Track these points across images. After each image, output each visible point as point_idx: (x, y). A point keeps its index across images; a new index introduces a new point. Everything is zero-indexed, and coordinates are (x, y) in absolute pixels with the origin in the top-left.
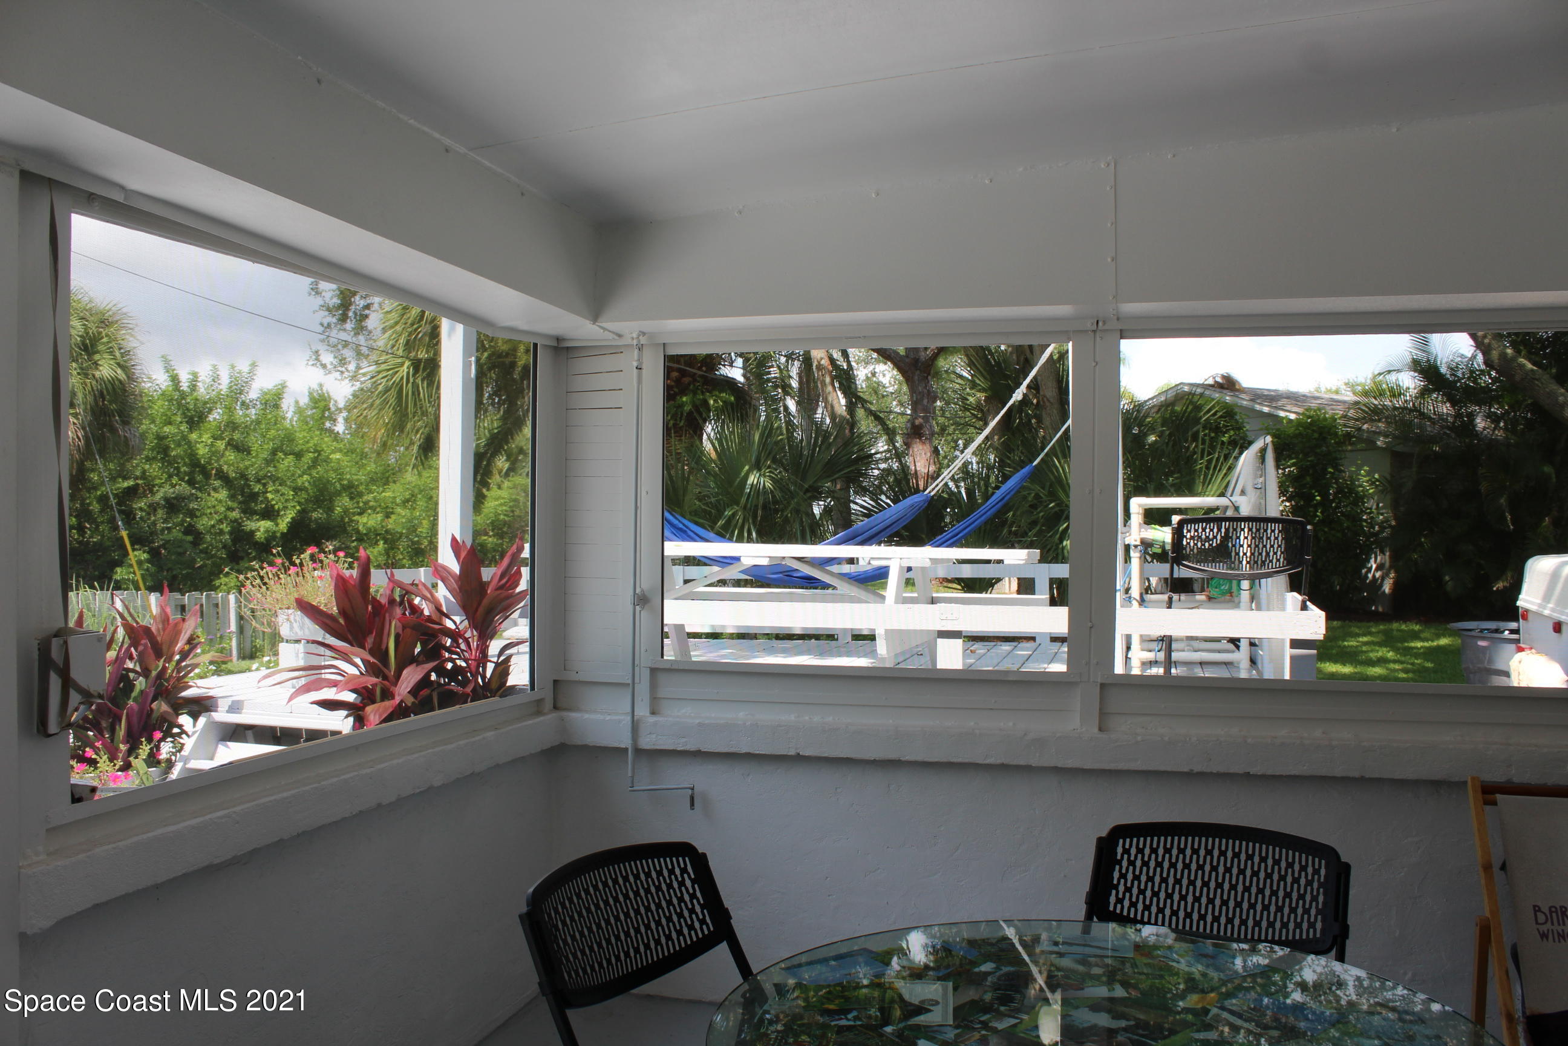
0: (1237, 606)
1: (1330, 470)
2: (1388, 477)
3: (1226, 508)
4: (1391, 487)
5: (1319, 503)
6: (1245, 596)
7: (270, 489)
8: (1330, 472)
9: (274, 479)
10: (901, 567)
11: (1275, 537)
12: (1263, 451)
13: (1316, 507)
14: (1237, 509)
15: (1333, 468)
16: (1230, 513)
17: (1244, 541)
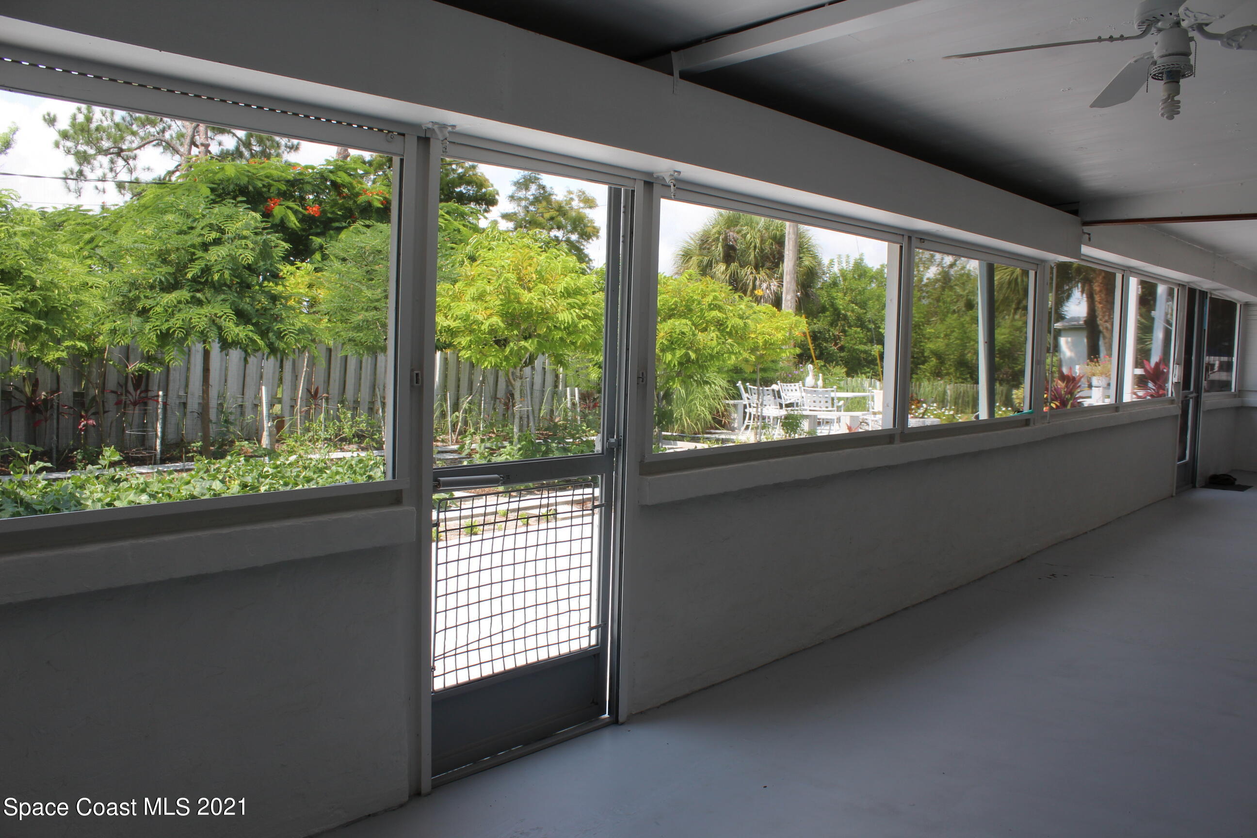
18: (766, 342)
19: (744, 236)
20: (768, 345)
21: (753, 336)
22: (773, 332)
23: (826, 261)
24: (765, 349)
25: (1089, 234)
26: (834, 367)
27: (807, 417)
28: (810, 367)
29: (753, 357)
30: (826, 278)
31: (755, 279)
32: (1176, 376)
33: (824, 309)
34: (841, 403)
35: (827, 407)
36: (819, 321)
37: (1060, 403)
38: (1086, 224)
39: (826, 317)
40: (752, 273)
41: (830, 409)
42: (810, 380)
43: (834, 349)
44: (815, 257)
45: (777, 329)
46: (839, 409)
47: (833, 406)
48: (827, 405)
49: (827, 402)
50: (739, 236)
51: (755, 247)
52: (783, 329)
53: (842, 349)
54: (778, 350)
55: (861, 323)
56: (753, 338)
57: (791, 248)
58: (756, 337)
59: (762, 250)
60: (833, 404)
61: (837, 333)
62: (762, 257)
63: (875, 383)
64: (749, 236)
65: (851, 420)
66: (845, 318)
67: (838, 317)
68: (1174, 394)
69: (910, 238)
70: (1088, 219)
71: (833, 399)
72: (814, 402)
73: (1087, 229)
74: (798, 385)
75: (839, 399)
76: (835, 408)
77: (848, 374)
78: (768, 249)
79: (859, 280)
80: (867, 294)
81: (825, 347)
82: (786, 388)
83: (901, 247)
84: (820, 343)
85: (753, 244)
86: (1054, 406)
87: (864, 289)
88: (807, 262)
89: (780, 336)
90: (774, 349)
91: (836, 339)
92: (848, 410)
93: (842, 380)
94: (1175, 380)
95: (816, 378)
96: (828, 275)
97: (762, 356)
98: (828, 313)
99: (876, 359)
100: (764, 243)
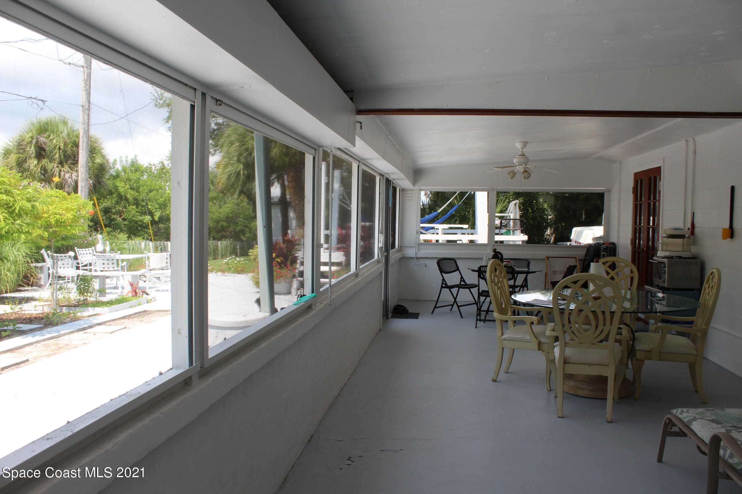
0: (510, 235)
1: (534, 201)
2: (553, 204)
3: (507, 216)
4: (553, 208)
5: (531, 212)
6: (512, 233)
7: (149, 204)
8: (534, 202)
9: (150, 200)
10: (442, 229)
11: (518, 222)
12: (515, 204)
13: (530, 214)
14: (510, 216)
15: (536, 201)
16: (508, 218)
17: (511, 223)
18: (57, 221)
19: (51, 140)
20: (59, 223)
21: (46, 215)
22: (63, 212)
23: (111, 161)
24: (57, 226)
25: (361, 123)
26: (119, 233)
27: (96, 277)
28: (99, 236)
29: (46, 234)
30: (112, 172)
31: (61, 171)
32: (381, 243)
33: (111, 193)
34: (125, 263)
35: (114, 268)
36: (108, 201)
37: (283, 258)
38: (360, 112)
39: (113, 198)
40: (58, 167)
41: (116, 269)
42: (100, 247)
43: (119, 219)
44: (104, 157)
45: (67, 210)
46: (123, 269)
47: (118, 267)
48: (113, 266)
49: (113, 264)
50: (47, 141)
51: (59, 149)
52: (73, 210)
53: (124, 219)
54: (69, 228)
55: (136, 202)
56: (46, 218)
57: (84, 148)
58: (49, 217)
59: (65, 152)
60: (118, 264)
61: (121, 209)
62: (65, 156)
63: (149, 243)
64: (54, 141)
65: (132, 279)
66: (126, 199)
67: (122, 198)
68: (380, 256)
69: (204, 95)
70: (362, 107)
71: (118, 260)
72: (104, 264)
73: (360, 118)
74: (90, 250)
75: (123, 261)
76: (120, 268)
77: (129, 237)
78: (70, 150)
79: (135, 173)
80: (140, 183)
81: (114, 218)
82: (82, 252)
83: (193, 107)
84: (110, 216)
85: (58, 147)
86: (279, 261)
87: (139, 179)
88: (98, 161)
89: (70, 215)
90: (64, 226)
91: (120, 213)
92: (129, 270)
93: (125, 243)
94: (380, 245)
95: (104, 244)
96: (113, 170)
97: (55, 232)
98: (114, 195)
99: (148, 225)
100: (67, 147)
